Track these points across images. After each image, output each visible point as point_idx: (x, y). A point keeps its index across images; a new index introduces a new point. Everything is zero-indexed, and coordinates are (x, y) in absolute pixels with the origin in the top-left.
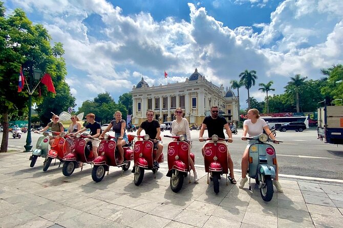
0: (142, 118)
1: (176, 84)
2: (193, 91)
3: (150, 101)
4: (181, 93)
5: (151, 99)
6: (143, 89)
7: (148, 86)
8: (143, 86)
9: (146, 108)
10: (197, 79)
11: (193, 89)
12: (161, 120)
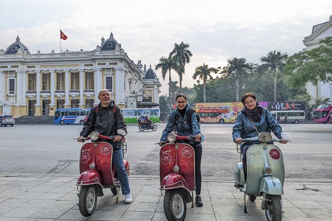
0: (17, 105)
1: (79, 53)
2: (107, 66)
3: (32, 77)
4: (89, 68)
5: (35, 75)
6: (20, 55)
7: (28, 53)
8: (20, 51)
9: (25, 88)
10: (114, 48)
11: (107, 64)
12: (52, 109)
